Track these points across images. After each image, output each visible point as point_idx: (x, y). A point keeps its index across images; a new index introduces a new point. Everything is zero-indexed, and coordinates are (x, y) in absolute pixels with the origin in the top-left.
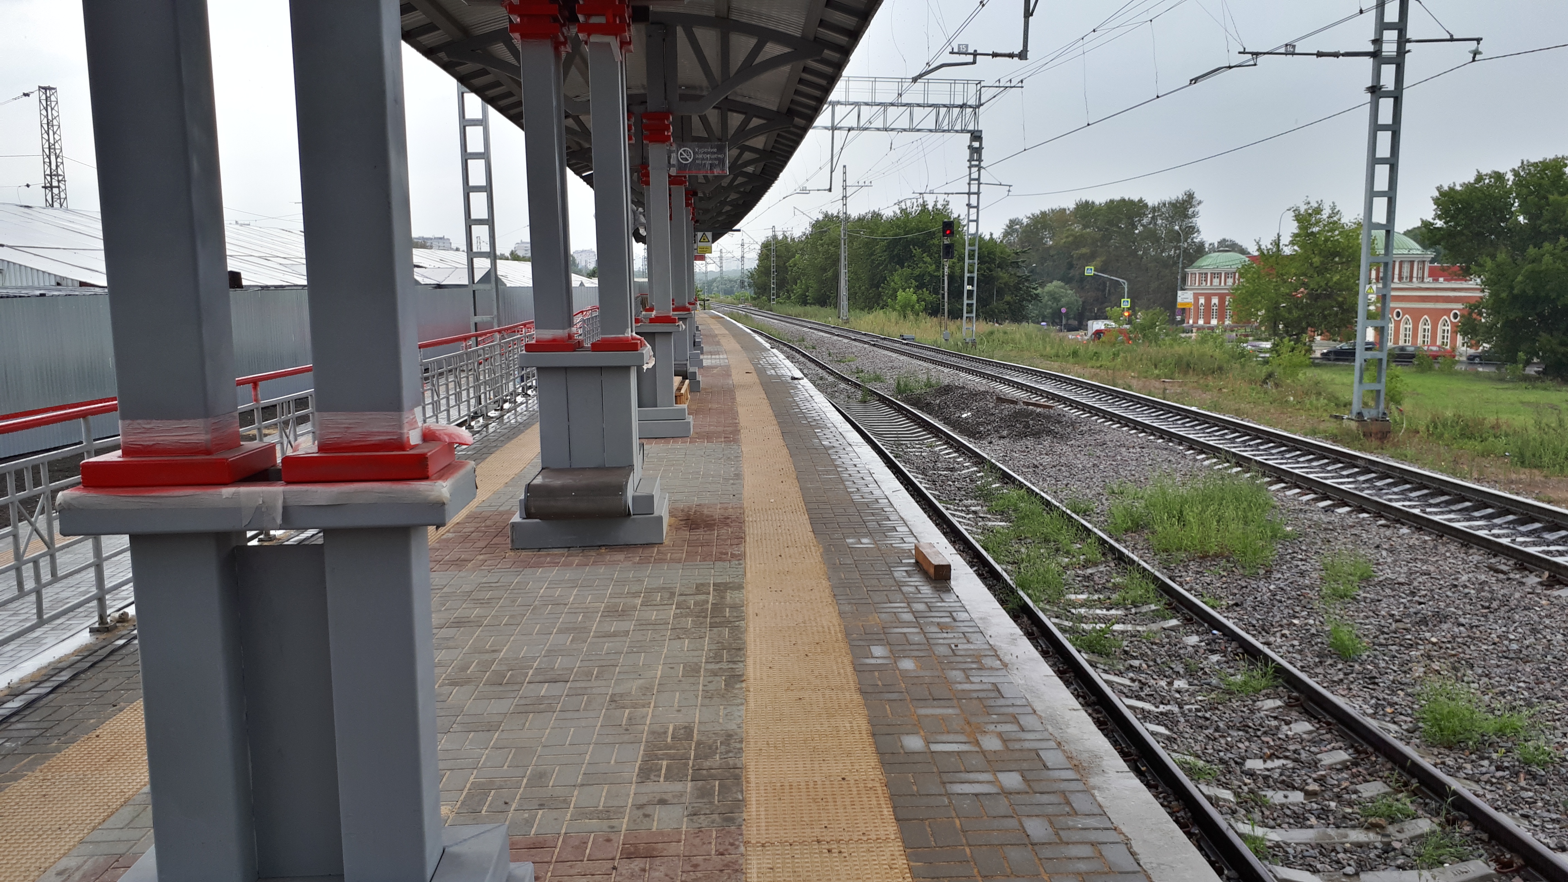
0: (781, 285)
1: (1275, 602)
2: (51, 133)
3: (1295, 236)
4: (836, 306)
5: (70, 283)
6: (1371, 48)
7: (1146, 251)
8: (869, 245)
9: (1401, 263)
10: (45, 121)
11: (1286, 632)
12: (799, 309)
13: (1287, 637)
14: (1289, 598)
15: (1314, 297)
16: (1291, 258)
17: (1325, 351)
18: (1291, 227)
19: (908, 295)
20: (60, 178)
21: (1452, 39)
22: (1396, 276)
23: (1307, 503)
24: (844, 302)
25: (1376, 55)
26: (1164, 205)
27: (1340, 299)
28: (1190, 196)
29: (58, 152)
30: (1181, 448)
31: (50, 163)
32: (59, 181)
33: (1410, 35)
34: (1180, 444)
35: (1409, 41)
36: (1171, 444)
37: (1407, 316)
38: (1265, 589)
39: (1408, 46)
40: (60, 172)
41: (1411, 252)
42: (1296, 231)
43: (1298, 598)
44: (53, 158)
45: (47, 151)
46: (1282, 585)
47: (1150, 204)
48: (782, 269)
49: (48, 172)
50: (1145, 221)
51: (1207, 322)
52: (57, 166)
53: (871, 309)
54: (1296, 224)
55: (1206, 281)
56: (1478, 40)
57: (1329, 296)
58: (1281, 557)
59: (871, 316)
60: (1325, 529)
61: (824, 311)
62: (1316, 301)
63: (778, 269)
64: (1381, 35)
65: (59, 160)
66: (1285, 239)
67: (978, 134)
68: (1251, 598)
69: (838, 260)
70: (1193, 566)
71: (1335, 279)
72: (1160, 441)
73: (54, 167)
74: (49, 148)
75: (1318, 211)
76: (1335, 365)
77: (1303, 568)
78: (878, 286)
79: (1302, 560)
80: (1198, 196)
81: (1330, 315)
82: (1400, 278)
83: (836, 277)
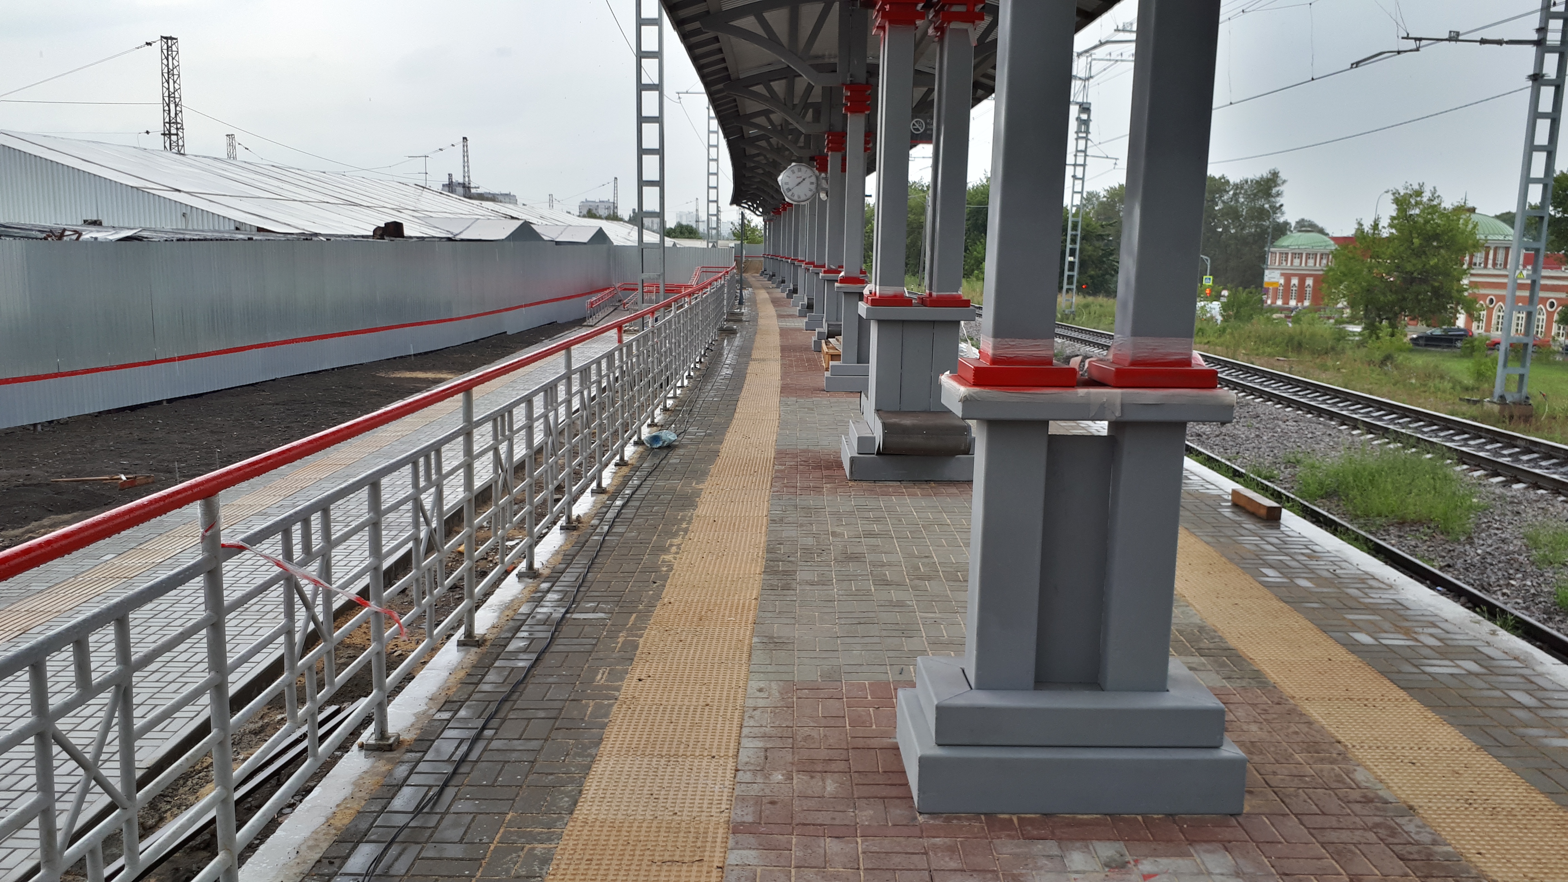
1: (1488, 566)
2: (171, 82)
3: (1393, 218)
5: (248, 228)
6: (1535, 37)
7: (1226, 228)
9: (1496, 249)
10: (166, 70)
11: (1505, 591)
13: (1508, 596)
14: (1499, 562)
15: (1410, 280)
16: (1390, 239)
17: (1415, 336)
18: (1391, 210)
20: (179, 126)
22: (1490, 262)
23: (1479, 477)
25: (1540, 43)
26: (1247, 182)
27: (1436, 284)
28: (1275, 175)
29: (177, 100)
30: (1333, 423)
31: (169, 110)
32: (177, 129)
34: (1331, 419)
36: (1322, 419)
37: (1501, 303)
38: (1472, 554)
40: (179, 121)
41: (1507, 238)
42: (1394, 214)
43: (1508, 562)
44: (172, 106)
45: (167, 99)
46: (1488, 550)
47: (1231, 182)
49: (167, 120)
50: (1225, 198)
51: (1286, 302)
52: (176, 114)
54: (1395, 206)
55: (1286, 260)
57: (1424, 281)
58: (1478, 525)
60: (1512, 502)
62: (1411, 284)
64: (1547, 23)
65: (178, 109)
66: (1385, 222)
67: (1087, 106)
68: (1461, 561)
70: (1393, 530)
71: (1432, 263)
72: (1309, 416)
73: (173, 114)
74: (169, 96)
75: (1419, 193)
76: (1427, 351)
77: (1503, 536)
79: (1498, 529)
80: (1282, 176)
81: (1424, 300)
82: (1494, 265)
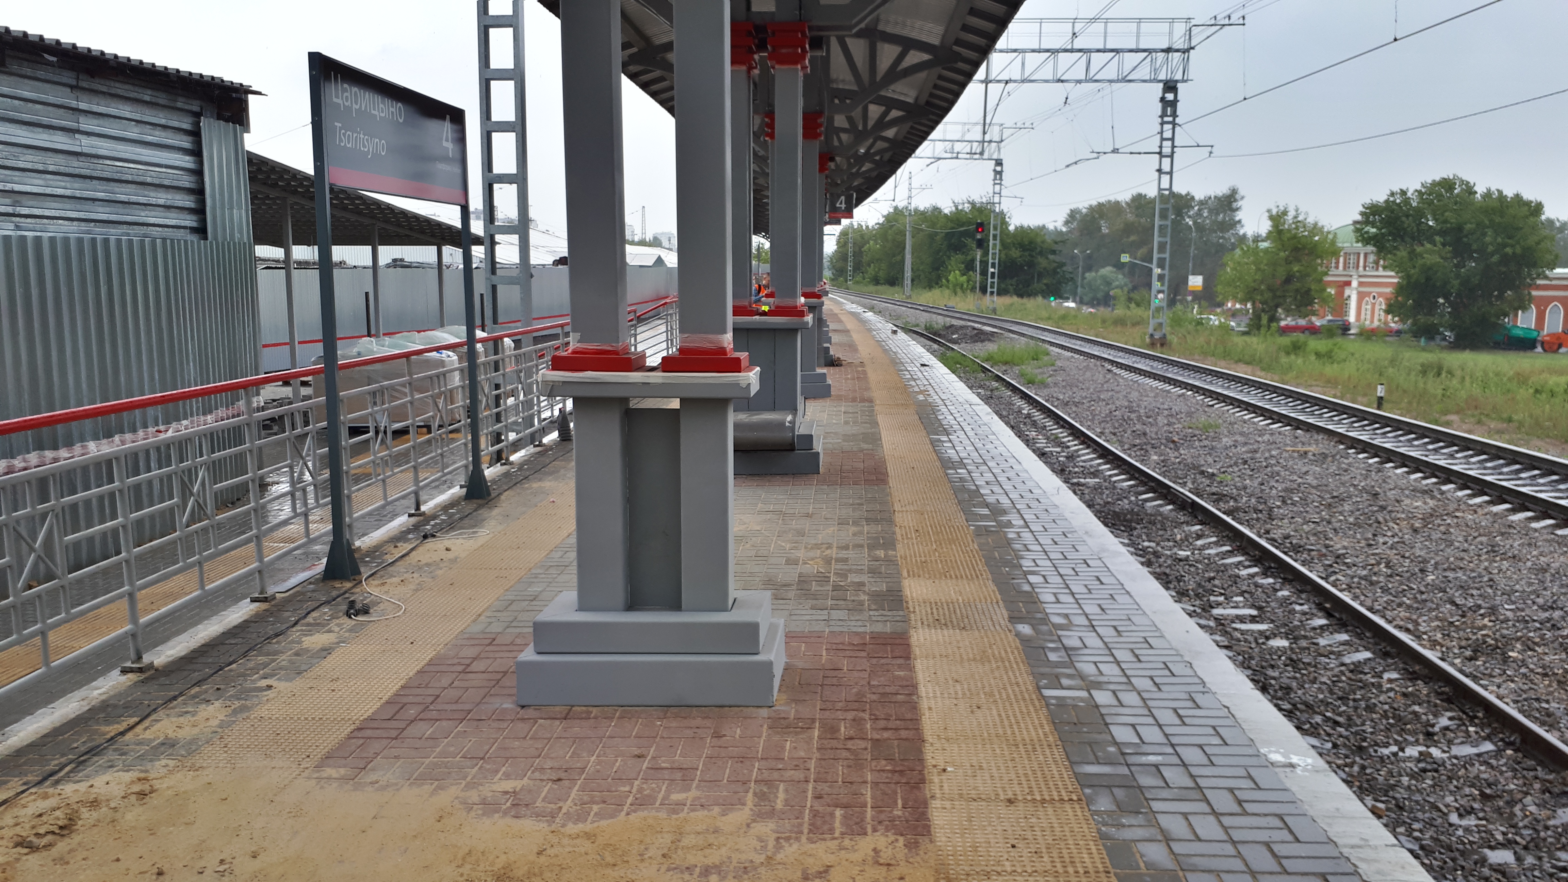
0: (857, 268)
3: (1268, 233)
4: (902, 286)
6: (1158, 150)
8: (932, 237)
12: (872, 288)
18: (1268, 224)
19: (956, 276)
24: (908, 282)
25: (1160, 153)
26: (1211, 198)
28: (1234, 192)
33: (1177, 144)
35: (1176, 147)
42: (1270, 229)
47: (1197, 198)
48: (858, 254)
50: (1192, 213)
53: (930, 287)
59: (930, 294)
61: (892, 289)
63: (855, 254)
69: (904, 248)
75: (1285, 213)
78: (938, 269)
80: (1241, 192)
83: (903, 261)
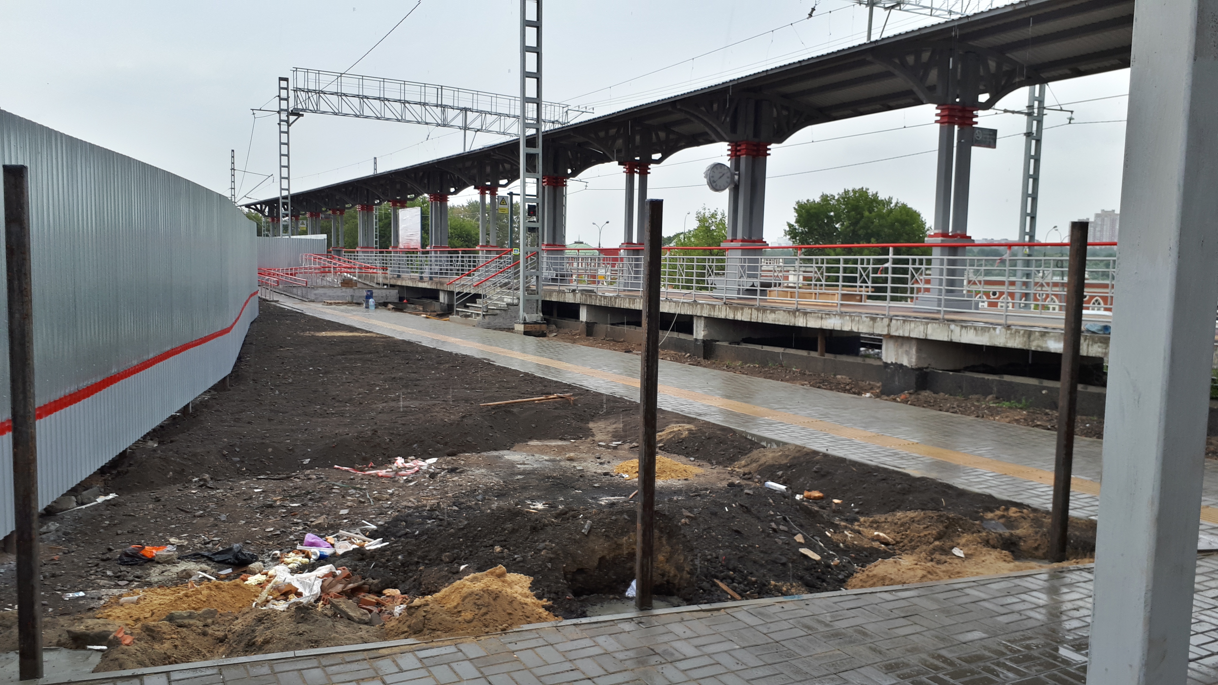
21: (1061, 110)
33: (1046, 104)
35: (1044, 108)
39: (1045, 111)
56: (1072, 112)
